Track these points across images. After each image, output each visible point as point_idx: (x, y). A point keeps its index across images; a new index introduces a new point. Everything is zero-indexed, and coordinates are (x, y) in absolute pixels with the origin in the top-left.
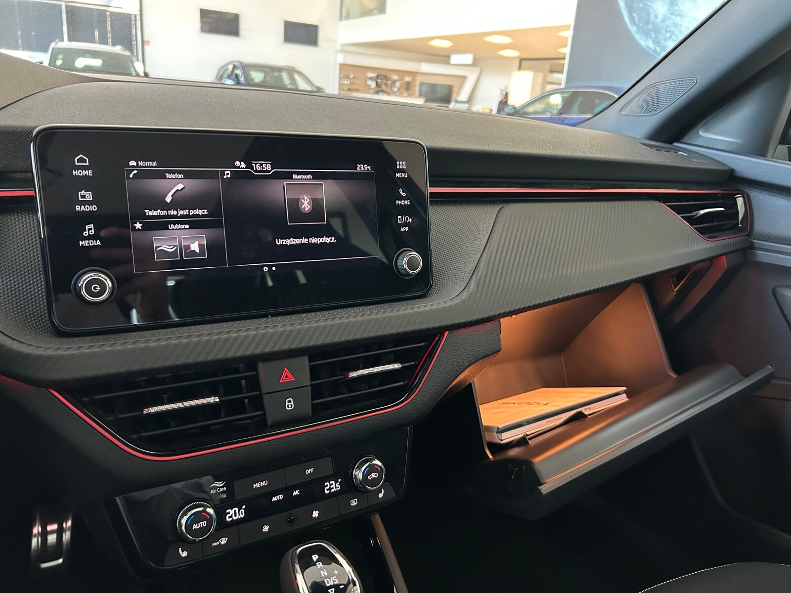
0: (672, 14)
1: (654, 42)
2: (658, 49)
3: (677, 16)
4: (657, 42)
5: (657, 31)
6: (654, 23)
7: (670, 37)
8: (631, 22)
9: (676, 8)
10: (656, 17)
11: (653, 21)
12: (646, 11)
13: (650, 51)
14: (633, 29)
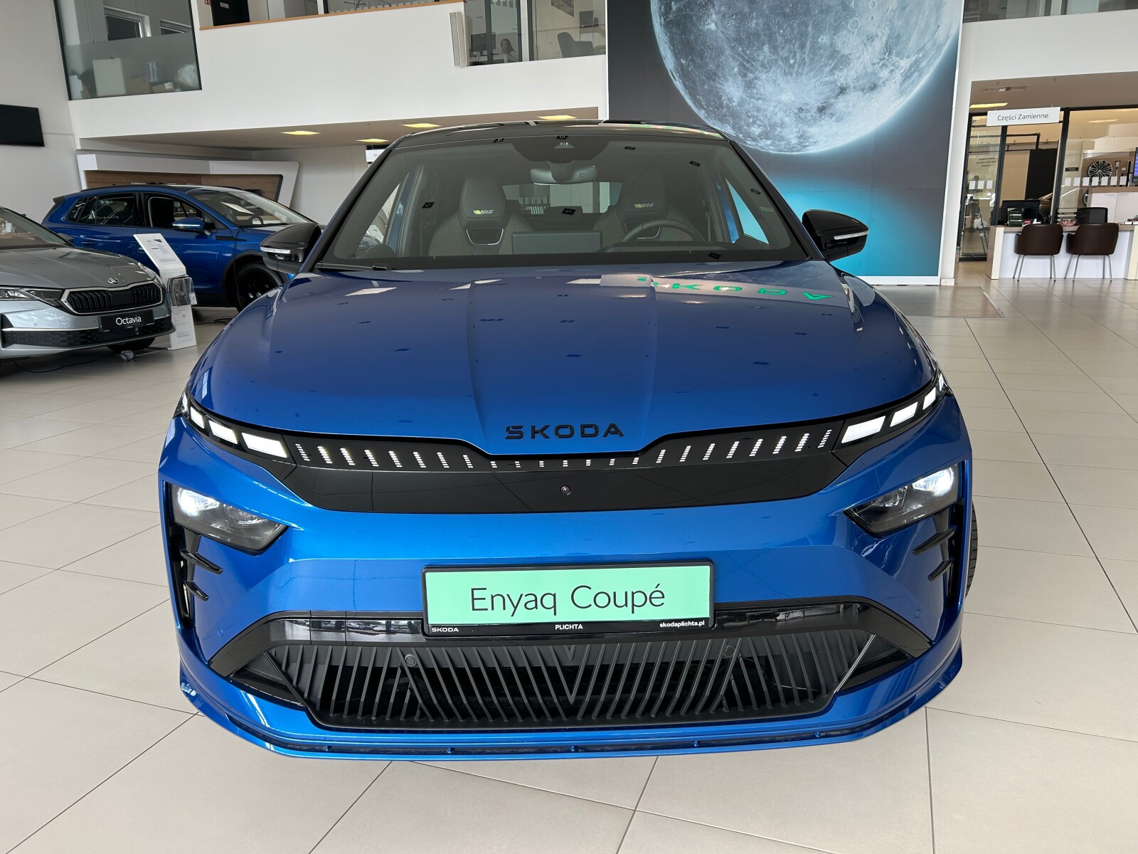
0: (751, 97)
1: (733, 128)
2: (741, 136)
3: (759, 99)
4: (739, 129)
5: (734, 115)
6: (728, 107)
7: (754, 122)
8: (697, 106)
9: (755, 91)
10: (730, 100)
11: (727, 104)
12: (716, 94)
14: (702, 114)
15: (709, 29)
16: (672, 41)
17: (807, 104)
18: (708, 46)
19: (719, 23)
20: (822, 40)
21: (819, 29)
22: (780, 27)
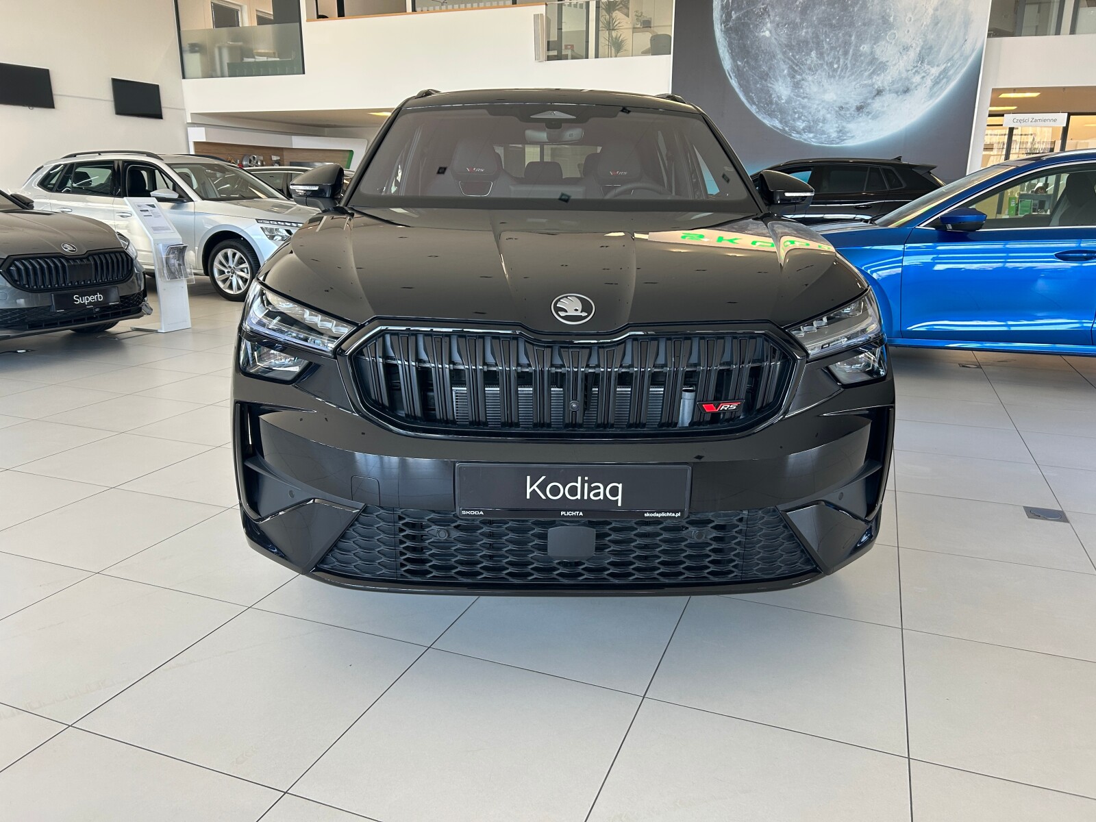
0: (798, 96)
1: (781, 122)
2: (787, 129)
3: (806, 97)
4: (786, 123)
5: (782, 111)
6: (777, 104)
7: (799, 118)
8: (749, 102)
9: (802, 91)
10: (779, 98)
11: (776, 101)
12: (767, 92)
13: (778, 131)
14: (753, 109)
15: (764, 36)
16: (730, 45)
17: (847, 103)
18: (763, 51)
19: (773, 31)
20: (864, 48)
21: (861, 40)
22: (827, 36)
